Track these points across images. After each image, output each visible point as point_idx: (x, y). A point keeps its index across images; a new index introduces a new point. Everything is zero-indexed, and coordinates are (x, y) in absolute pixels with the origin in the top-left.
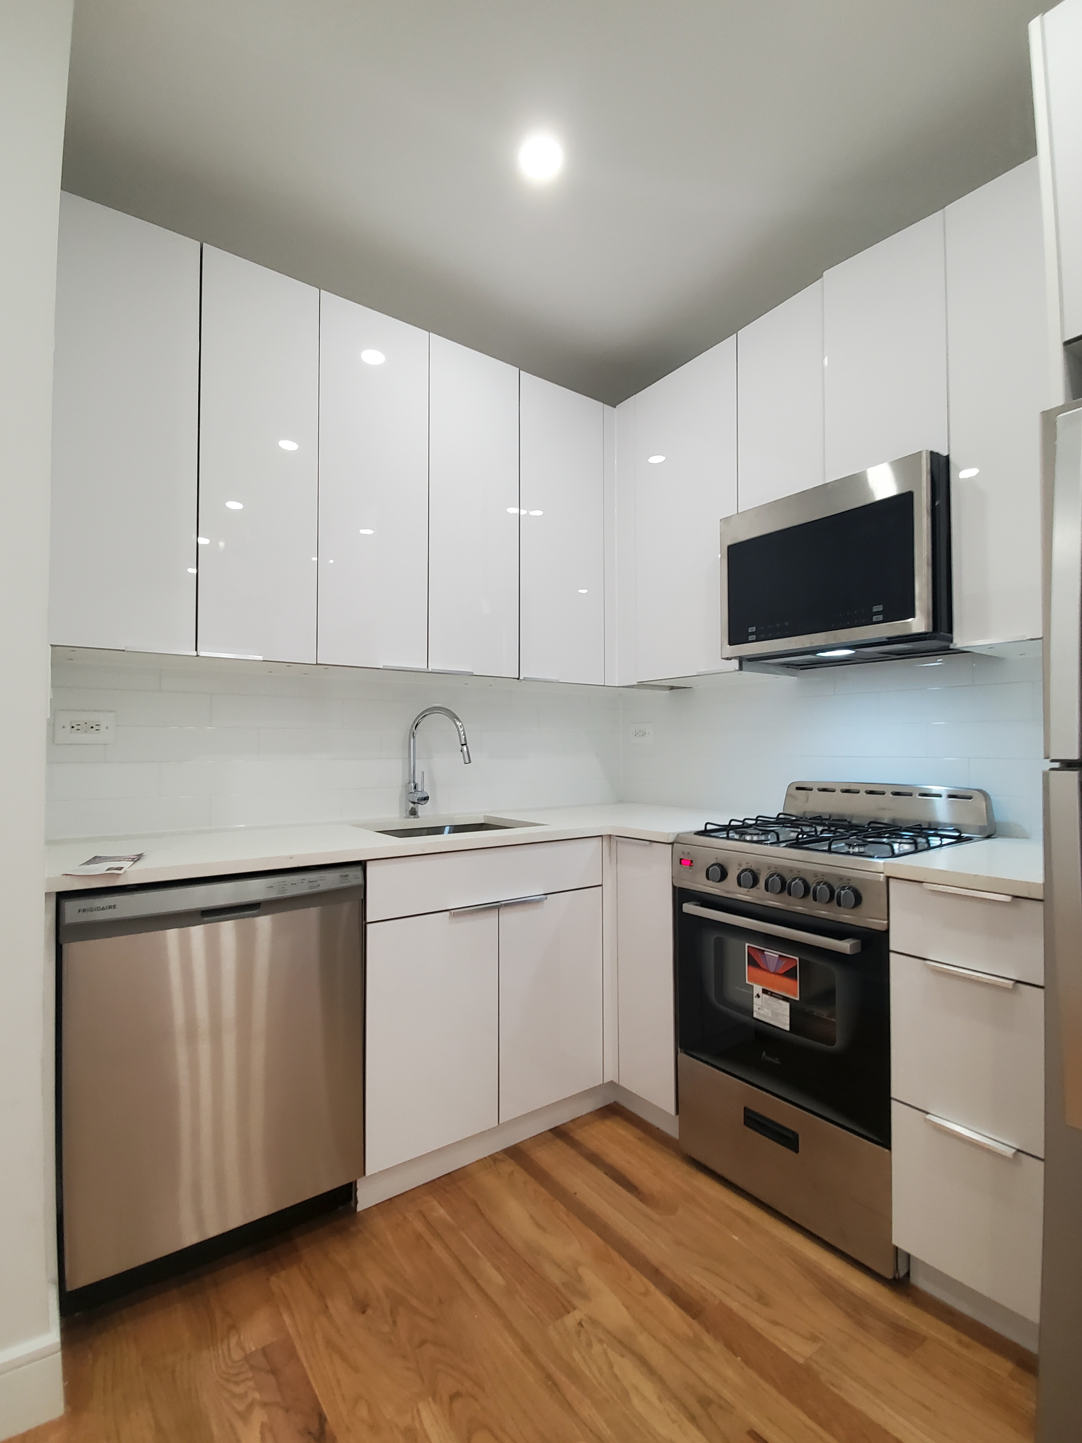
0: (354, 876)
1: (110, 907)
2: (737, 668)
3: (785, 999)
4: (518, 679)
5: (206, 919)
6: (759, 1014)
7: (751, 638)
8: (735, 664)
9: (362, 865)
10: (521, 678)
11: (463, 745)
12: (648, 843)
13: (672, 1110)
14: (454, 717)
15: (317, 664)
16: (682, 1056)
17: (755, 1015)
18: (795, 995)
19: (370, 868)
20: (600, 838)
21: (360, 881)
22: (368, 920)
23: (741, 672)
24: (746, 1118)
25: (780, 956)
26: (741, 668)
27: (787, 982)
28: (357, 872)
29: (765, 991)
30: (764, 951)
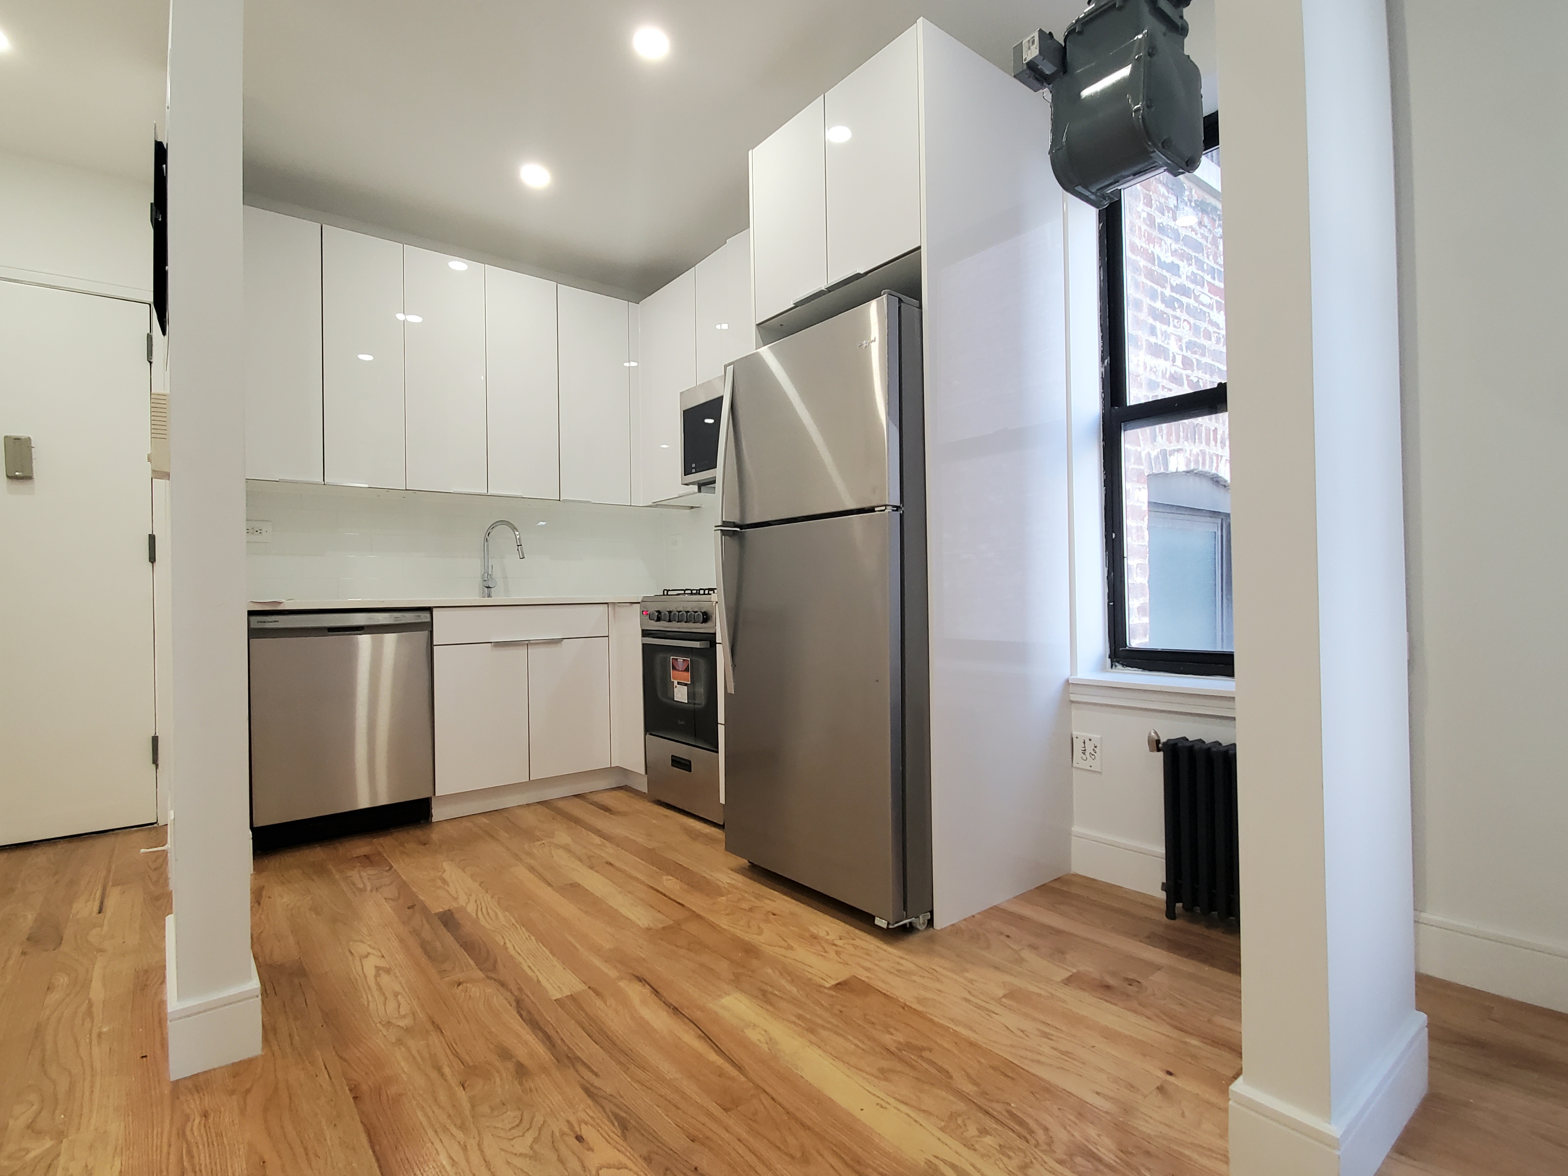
0: (424, 617)
1: (275, 621)
2: (696, 490)
3: (686, 685)
4: (559, 500)
5: (330, 633)
6: (677, 698)
7: (694, 471)
8: (695, 488)
9: (429, 609)
10: (561, 500)
11: (518, 546)
12: (629, 604)
13: (643, 772)
14: (514, 529)
15: (406, 490)
16: (648, 736)
17: (675, 699)
18: (688, 681)
19: (436, 612)
20: (607, 605)
21: (429, 620)
22: (434, 644)
23: (700, 494)
24: (673, 761)
25: (684, 660)
26: (700, 491)
27: (685, 674)
28: (428, 615)
29: (679, 683)
30: (677, 659)
